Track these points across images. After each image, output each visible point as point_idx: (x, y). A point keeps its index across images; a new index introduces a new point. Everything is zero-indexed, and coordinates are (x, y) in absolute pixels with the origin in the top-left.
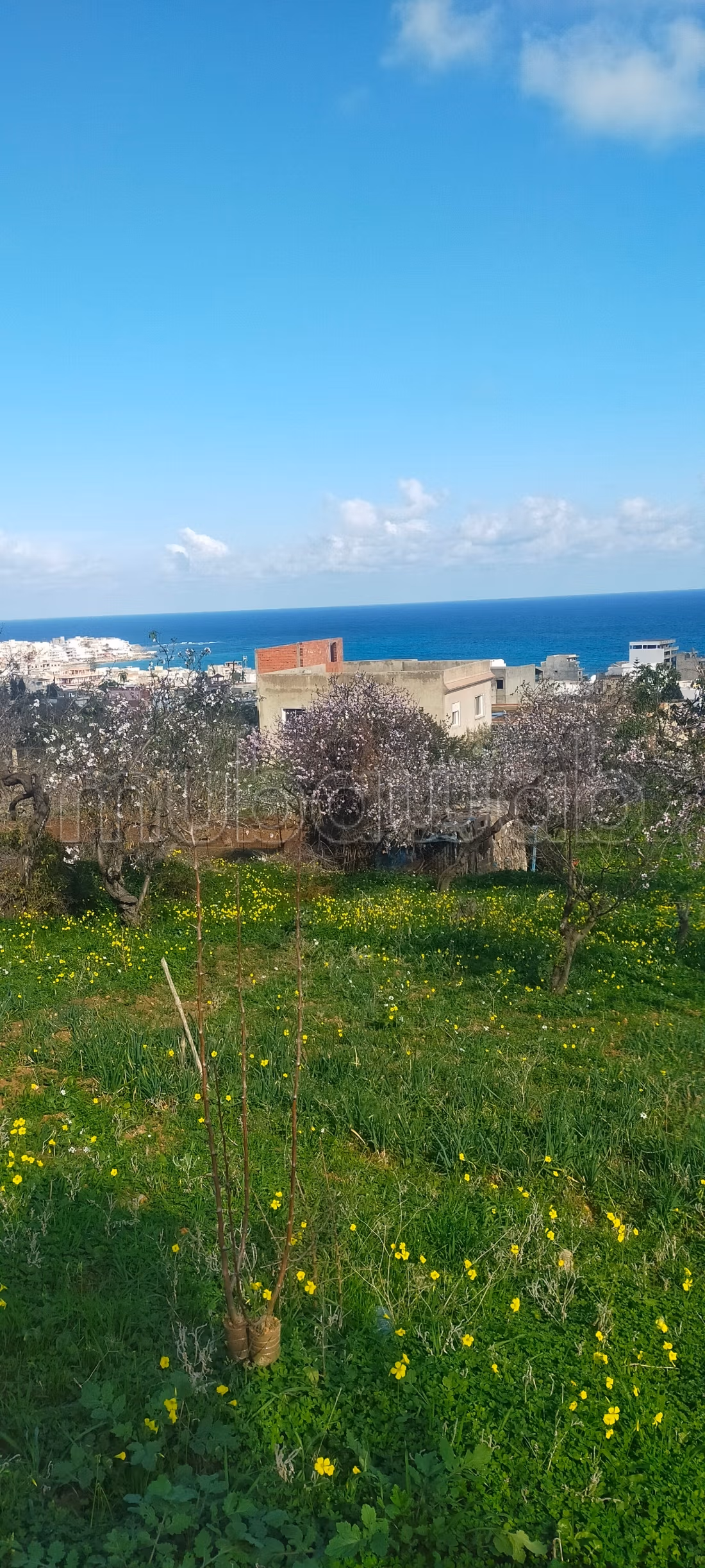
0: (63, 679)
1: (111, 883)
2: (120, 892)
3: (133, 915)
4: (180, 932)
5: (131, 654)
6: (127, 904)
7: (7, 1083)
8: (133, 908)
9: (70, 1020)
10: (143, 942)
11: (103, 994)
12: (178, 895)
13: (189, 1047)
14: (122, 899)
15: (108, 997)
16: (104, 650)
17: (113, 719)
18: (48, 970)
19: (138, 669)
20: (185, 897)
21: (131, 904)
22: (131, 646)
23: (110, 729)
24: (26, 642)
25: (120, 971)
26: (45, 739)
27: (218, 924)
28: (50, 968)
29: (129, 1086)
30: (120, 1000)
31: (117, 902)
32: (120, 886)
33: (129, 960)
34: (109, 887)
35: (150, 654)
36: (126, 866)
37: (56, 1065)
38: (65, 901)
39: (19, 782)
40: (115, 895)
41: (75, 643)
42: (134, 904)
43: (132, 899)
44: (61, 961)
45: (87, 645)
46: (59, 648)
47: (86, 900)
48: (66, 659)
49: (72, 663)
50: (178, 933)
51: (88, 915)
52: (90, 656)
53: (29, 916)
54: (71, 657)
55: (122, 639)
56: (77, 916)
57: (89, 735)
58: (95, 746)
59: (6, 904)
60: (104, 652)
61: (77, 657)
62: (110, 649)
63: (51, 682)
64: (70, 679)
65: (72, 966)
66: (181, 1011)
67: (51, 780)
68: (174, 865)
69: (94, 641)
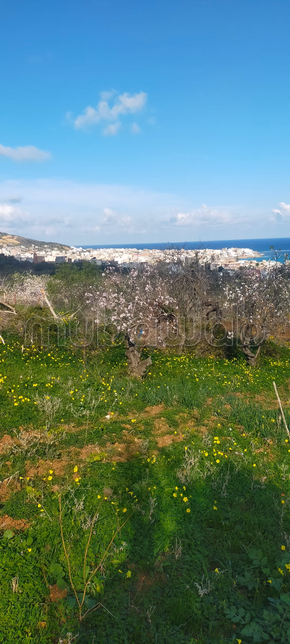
0: (225, 265)
1: (245, 348)
2: (248, 352)
3: (253, 362)
4: (272, 371)
5: (253, 255)
6: (250, 357)
7: (208, 422)
8: (253, 359)
9: (230, 401)
10: (257, 373)
11: (241, 392)
12: (271, 355)
13: (282, 419)
14: (249, 355)
15: (243, 393)
16: (242, 253)
17: (251, 281)
18: (219, 380)
19: (256, 261)
20: (274, 356)
21: (252, 357)
22: (254, 251)
23: (250, 286)
24: (212, 250)
25: (248, 384)
26: (224, 289)
27: (289, 369)
28: (220, 379)
29: (256, 431)
30: (248, 396)
31: (247, 356)
32: (248, 350)
33: (252, 380)
34: (244, 349)
35: (261, 255)
37: (226, 418)
38: (225, 353)
39: (211, 305)
40: (246, 353)
41: (231, 250)
42: (254, 357)
43: (253, 355)
44: (225, 377)
45: (235, 251)
46: (224, 252)
47: (233, 353)
48: (227, 257)
49: (229, 258)
50: (271, 371)
51: (234, 360)
52: (237, 256)
53: (212, 358)
54: (229, 256)
55: (250, 249)
56: (230, 360)
57: (241, 288)
58: (243, 292)
59: (203, 352)
60: (242, 254)
61: (231, 256)
62: (245, 253)
63: (220, 266)
64: (228, 265)
65: (228, 379)
66: (280, 404)
67: (226, 305)
68: (271, 343)
69: (238, 249)
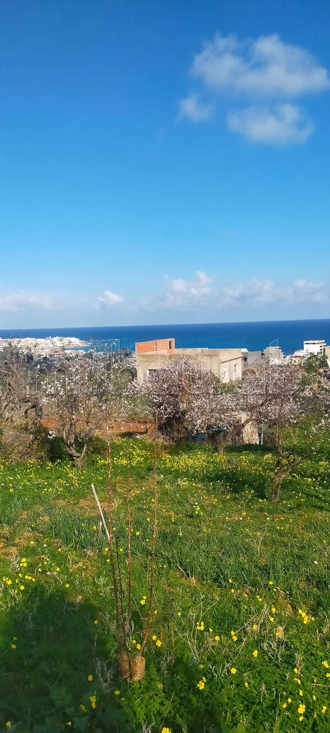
0: (50, 355)
1: (69, 447)
2: (73, 452)
3: (79, 462)
4: (100, 470)
5: (80, 344)
6: (76, 457)
7: (19, 540)
8: (79, 459)
9: (49, 511)
10: (83, 474)
11: (64, 499)
12: (99, 453)
13: (103, 525)
14: (74, 455)
15: (66, 500)
16: (68, 343)
17: (72, 373)
18: (40, 487)
19: (83, 351)
20: (102, 454)
21: (78, 457)
22: (80, 341)
23: (71, 378)
24: (34, 339)
25: (72, 488)
26: (42, 382)
27: (117, 467)
28: (40, 486)
29: (75, 543)
30: (72, 502)
31: (71, 456)
32: (73, 449)
33: (76, 483)
34: (68, 449)
35: (89, 345)
36: (76, 440)
37: (42, 532)
38: (48, 455)
39: (29, 401)
40: (71, 453)
41: (56, 339)
42: (79, 457)
43: (78, 455)
44: (45, 483)
45: (61, 340)
46: (49, 341)
47: (57, 455)
48: (52, 346)
49: (54, 348)
50: (99, 471)
51: (58, 462)
52: (63, 345)
53: (32, 462)
54: (54, 346)
55: (76, 338)
56: (53, 461)
57: (61, 381)
58: (63, 386)
59: (21, 456)
60: (68, 344)
61: (57, 346)
62: (71, 342)
63: (45, 356)
64: (53, 355)
65: (50, 485)
66: (100, 508)
67: (44, 401)
68: (97, 439)
69: (64, 338)
